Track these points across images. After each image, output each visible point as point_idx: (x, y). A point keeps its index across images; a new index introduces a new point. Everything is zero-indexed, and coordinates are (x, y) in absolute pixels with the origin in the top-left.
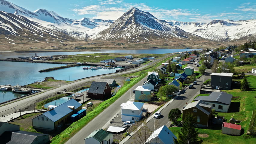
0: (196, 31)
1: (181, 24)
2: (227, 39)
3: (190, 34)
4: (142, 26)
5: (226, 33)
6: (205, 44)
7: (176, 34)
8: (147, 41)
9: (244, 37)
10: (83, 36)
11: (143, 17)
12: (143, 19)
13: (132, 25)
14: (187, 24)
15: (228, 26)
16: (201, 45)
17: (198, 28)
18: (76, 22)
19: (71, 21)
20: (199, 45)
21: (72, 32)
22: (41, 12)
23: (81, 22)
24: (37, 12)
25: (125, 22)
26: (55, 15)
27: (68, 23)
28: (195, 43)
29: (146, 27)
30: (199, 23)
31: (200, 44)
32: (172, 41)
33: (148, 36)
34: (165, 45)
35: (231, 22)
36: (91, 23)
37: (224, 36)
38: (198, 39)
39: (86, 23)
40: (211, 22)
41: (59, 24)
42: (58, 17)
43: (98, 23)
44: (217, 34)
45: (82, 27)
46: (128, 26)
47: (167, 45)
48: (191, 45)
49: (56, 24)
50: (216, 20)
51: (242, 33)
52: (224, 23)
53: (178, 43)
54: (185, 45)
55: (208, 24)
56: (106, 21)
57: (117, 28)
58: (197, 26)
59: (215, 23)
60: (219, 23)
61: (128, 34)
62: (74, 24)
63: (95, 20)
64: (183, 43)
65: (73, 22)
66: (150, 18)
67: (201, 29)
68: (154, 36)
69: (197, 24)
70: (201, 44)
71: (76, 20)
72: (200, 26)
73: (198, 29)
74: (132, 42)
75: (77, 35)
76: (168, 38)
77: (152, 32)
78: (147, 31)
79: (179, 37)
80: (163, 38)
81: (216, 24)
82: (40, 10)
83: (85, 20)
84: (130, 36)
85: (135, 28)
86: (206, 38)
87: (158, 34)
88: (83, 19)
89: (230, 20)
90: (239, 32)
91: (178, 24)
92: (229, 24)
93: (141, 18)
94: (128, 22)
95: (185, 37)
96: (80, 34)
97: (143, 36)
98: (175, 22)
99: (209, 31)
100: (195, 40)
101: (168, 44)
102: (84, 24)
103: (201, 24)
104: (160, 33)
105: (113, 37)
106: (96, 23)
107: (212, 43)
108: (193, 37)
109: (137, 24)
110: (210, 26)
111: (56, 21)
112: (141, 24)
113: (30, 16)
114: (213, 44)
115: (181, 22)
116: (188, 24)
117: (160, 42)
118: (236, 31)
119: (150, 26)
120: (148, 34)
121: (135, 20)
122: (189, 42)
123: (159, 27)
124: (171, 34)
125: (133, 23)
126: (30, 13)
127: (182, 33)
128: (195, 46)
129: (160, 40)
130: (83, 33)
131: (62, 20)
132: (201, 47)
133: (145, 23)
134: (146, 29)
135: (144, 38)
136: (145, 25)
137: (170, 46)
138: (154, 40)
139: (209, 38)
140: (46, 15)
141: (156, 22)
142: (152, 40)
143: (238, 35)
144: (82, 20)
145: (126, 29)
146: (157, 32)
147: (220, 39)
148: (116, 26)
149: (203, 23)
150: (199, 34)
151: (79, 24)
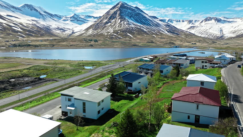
0: (189, 29)
1: (174, 22)
2: (222, 37)
3: (182, 31)
4: (127, 21)
5: (221, 31)
6: (199, 42)
7: (167, 31)
8: (131, 38)
9: (241, 35)
10: (68, 32)
11: (130, 11)
12: (130, 13)
13: (116, 20)
14: (179, 21)
15: (222, 23)
16: (194, 43)
17: (191, 25)
18: (66, 18)
19: (60, 17)
20: (192, 43)
21: (57, 27)
22: (26, 6)
23: (70, 18)
24: (22, 7)
25: (110, 16)
26: (42, 10)
27: (56, 19)
28: (188, 41)
29: (132, 22)
30: (193, 21)
31: (192, 41)
32: (160, 38)
33: (133, 32)
34: (149, 42)
35: (225, 19)
36: (80, 19)
37: (218, 33)
38: (191, 37)
39: (76, 19)
40: (205, 20)
41: (44, 19)
42: (45, 12)
43: (88, 19)
44: (211, 31)
45: (71, 23)
46: (112, 21)
47: (152, 42)
48: (182, 43)
49: (41, 19)
50: (210, 17)
51: (238, 30)
52: (219, 21)
53: (167, 40)
54: (175, 42)
55: (202, 22)
56: (96, 17)
57: (101, 23)
58: (190, 23)
59: (209, 20)
60: (213, 21)
61: (110, 29)
62: (63, 20)
63: (85, 17)
64: (172, 40)
65: (63, 18)
66: (138, 13)
67: (194, 27)
68: (140, 32)
69: (190, 22)
70: (194, 41)
71: (65, 16)
72: (194, 23)
73: (191, 27)
74: (112, 38)
75: (62, 31)
76: (156, 34)
77: (139, 27)
78: (133, 26)
79: (169, 34)
80: (150, 35)
81: (210, 22)
82: (25, 4)
83: (75, 17)
84: (112, 32)
85: (119, 23)
86: (199, 36)
87: (145, 30)
88: (73, 15)
89: (224, 18)
90: (234, 29)
91: (170, 22)
92: (224, 22)
93: (127, 12)
94: (113, 17)
95: (176, 34)
96: (66, 30)
97: (127, 32)
98: (168, 19)
99: (202, 28)
100: (187, 37)
101: (154, 41)
102: (74, 20)
103: (194, 21)
104: (148, 28)
105: (95, 33)
106: (86, 19)
107: (207, 40)
108: (185, 34)
109: (122, 18)
110: (203, 23)
111: (41, 17)
112: (126, 18)
113: (12, 11)
114: (208, 42)
115: (174, 20)
116: (181, 22)
117: (145, 39)
118: (232, 28)
119: (138, 22)
120: (133, 30)
121: (120, 15)
122: (180, 39)
123: (148, 22)
124: (161, 30)
125: (118, 17)
126: (13, 7)
127: (173, 30)
128: (187, 44)
129: (147, 36)
130: (69, 29)
131: (50, 16)
132: (194, 45)
133: (132, 18)
134: (131, 24)
135: (128, 34)
136: (132, 20)
137: (156, 43)
138: (139, 36)
139: (203, 36)
140: (31, 10)
141: (145, 17)
142: (137, 36)
143: (233, 33)
144: (71, 16)
145: (109, 24)
146: (144, 28)
147: (214, 37)
148: (100, 22)
149: (196, 21)
150: (193, 31)
151: (68, 20)
